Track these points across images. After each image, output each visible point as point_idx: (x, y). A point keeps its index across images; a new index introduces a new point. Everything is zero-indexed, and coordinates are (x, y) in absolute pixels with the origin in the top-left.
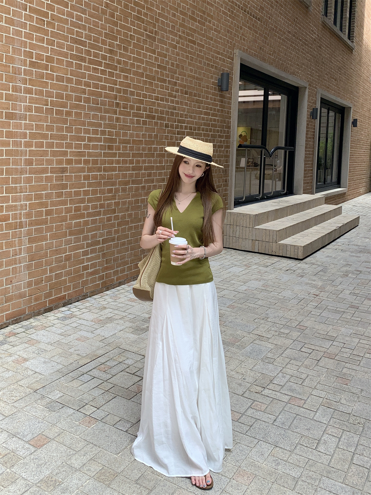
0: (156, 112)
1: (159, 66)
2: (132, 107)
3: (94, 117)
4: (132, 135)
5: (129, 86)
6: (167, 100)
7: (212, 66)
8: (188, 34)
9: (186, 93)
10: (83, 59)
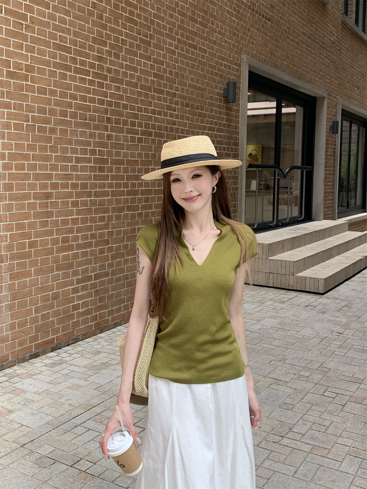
0: (153, 127)
1: (155, 75)
2: (125, 122)
3: (83, 134)
4: (125, 155)
5: (121, 98)
6: (165, 114)
7: (216, 74)
8: (188, 38)
9: (187, 106)
10: (68, 68)
